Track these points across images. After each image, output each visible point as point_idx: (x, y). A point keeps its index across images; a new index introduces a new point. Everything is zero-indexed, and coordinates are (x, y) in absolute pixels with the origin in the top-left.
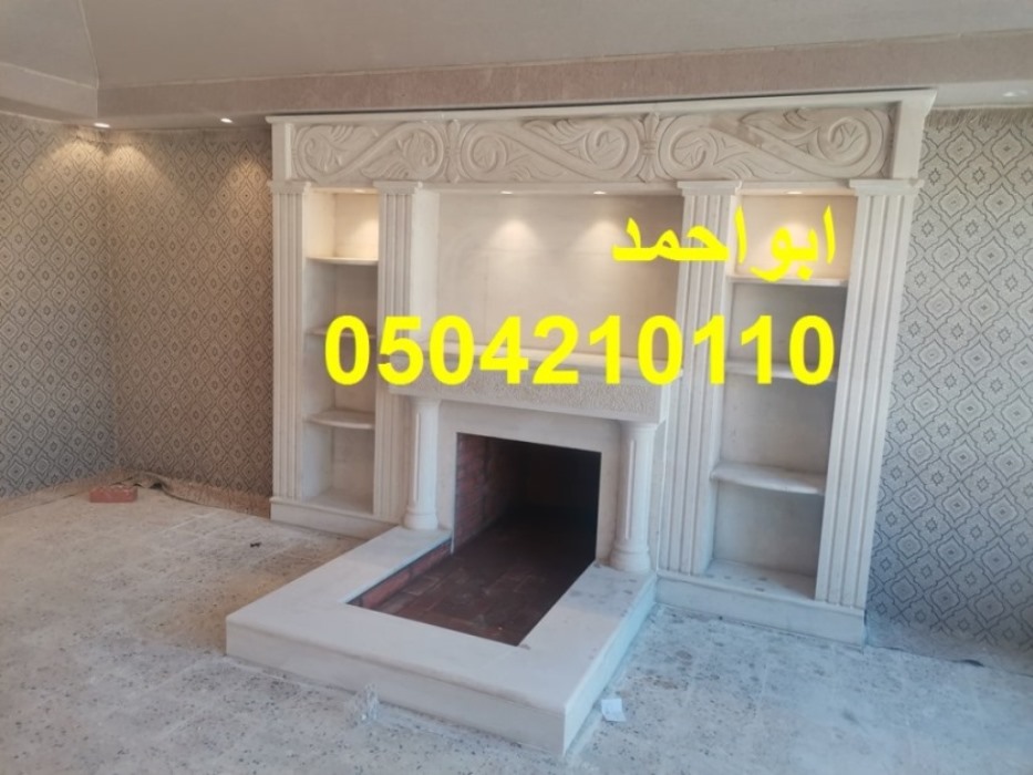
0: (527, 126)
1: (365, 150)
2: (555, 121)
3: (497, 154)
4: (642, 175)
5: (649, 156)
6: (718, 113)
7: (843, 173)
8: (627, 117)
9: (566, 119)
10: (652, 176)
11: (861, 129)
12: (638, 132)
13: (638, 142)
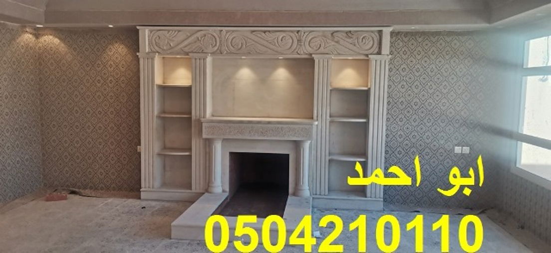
0: (253, 33)
1: (183, 41)
2: (265, 32)
3: (242, 43)
4: (299, 52)
5: (301, 45)
6: (324, 31)
7: (366, 52)
8: (292, 31)
9: (269, 31)
10: (302, 52)
11: (371, 38)
12: (296, 37)
13: (296, 41)
